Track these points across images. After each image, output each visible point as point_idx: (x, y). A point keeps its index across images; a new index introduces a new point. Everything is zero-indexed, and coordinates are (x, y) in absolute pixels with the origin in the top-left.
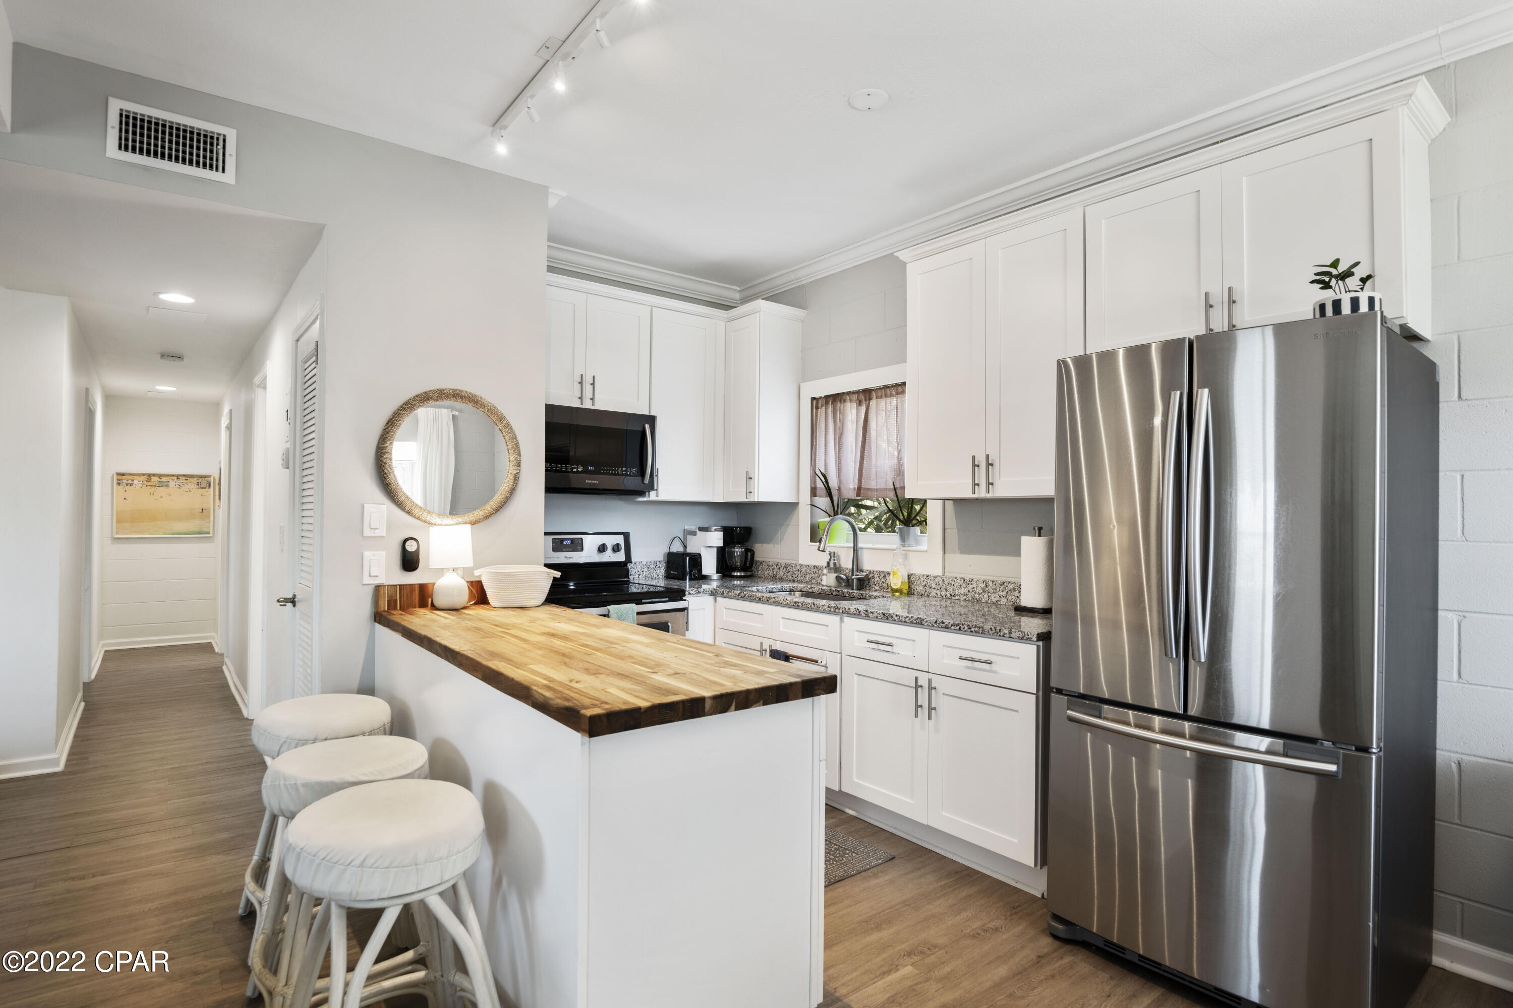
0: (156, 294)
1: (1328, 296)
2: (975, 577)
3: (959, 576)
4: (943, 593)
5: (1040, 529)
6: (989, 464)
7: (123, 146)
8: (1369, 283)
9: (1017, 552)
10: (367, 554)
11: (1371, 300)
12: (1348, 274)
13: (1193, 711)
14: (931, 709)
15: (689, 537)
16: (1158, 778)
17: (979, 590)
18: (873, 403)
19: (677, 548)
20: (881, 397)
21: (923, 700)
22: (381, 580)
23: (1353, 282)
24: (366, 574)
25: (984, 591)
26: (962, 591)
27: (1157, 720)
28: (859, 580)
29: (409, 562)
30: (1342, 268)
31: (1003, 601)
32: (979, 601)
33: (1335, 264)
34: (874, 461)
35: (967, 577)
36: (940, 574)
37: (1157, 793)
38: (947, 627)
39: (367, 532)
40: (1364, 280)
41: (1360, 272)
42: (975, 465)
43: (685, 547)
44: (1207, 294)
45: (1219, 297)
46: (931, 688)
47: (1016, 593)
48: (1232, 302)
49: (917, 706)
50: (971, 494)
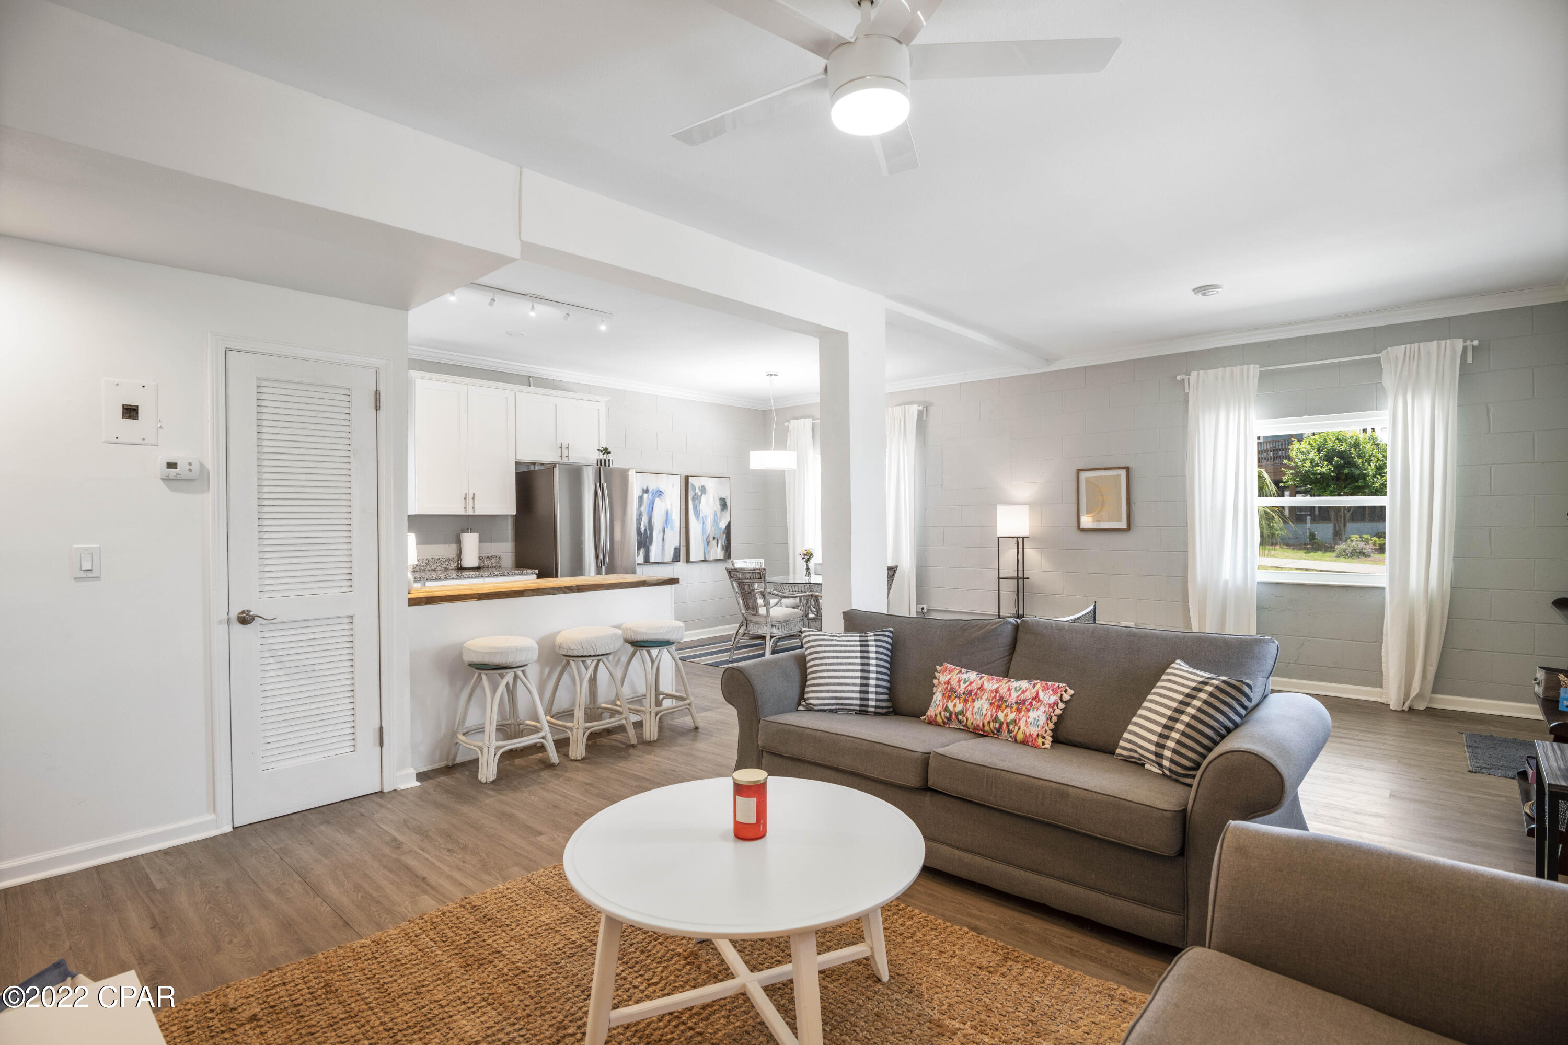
6: (472, 498)
42: (466, 498)
50: (462, 512)
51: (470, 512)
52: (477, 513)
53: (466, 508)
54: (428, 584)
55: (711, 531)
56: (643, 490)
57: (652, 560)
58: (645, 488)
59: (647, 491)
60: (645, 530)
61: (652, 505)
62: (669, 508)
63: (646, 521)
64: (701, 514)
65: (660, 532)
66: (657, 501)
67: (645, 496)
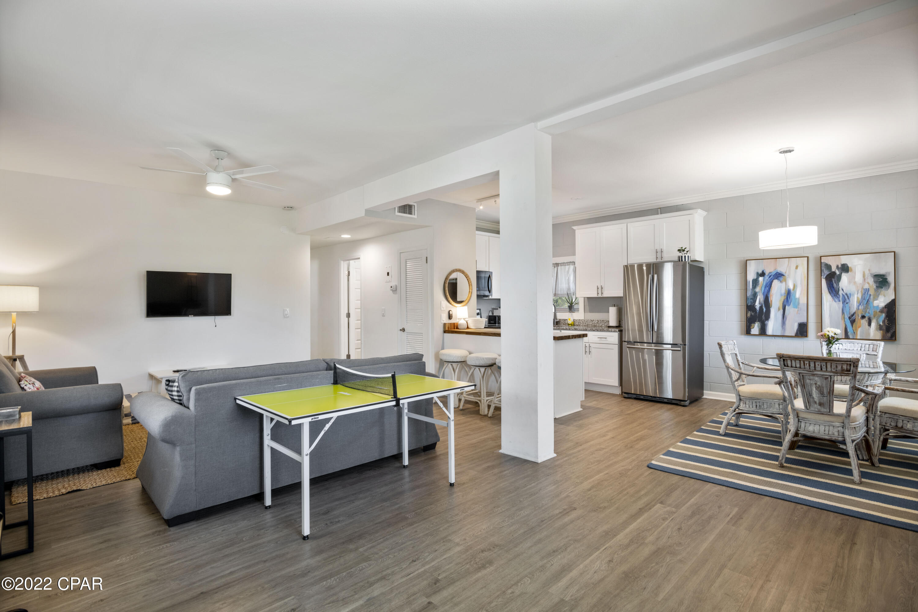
0: (341, 236)
1: (680, 254)
2: (595, 319)
3: (589, 319)
4: (585, 324)
5: (614, 305)
6: (602, 288)
7: (399, 212)
8: (688, 252)
9: (608, 312)
10: (442, 314)
11: (688, 256)
12: (684, 251)
13: (654, 342)
14: (590, 352)
15: (494, 310)
16: (646, 357)
17: (596, 323)
18: (559, 267)
19: (491, 314)
20: (562, 266)
21: (588, 350)
22: (445, 322)
23: (685, 252)
24: (442, 320)
25: (597, 323)
26: (591, 323)
27: (646, 344)
28: (556, 322)
29: (450, 317)
30: (683, 249)
31: (603, 325)
32: (596, 326)
33: (682, 248)
34: (560, 285)
35: (592, 319)
36: (583, 319)
37: (646, 360)
38: (594, 331)
39: (442, 309)
40: (687, 252)
41: (686, 250)
42: (598, 288)
43: (493, 314)
44: (656, 250)
45: (659, 250)
46: (590, 347)
47: (607, 323)
48: (662, 252)
49: (586, 352)
50: (596, 296)
51: (600, 296)
52: (605, 295)
53: (598, 293)
54: (563, 331)
55: (858, 309)
56: (758, 273)
57: (770, 331)
58: (760, 272)
59: (763, 274)
60: (761, 308)
61: (769, 286)
62: (791, 287)
63: (762, 300)
64: (841, 292)
65: (779, 309)
66: (776, 283)
67: (761, 279)
